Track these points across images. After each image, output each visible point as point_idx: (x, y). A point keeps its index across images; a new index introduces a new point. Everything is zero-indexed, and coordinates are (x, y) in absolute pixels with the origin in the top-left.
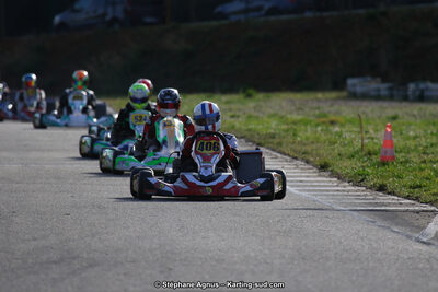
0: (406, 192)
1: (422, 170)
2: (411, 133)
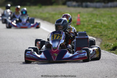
1: (88, 27)
2: (84, 17)
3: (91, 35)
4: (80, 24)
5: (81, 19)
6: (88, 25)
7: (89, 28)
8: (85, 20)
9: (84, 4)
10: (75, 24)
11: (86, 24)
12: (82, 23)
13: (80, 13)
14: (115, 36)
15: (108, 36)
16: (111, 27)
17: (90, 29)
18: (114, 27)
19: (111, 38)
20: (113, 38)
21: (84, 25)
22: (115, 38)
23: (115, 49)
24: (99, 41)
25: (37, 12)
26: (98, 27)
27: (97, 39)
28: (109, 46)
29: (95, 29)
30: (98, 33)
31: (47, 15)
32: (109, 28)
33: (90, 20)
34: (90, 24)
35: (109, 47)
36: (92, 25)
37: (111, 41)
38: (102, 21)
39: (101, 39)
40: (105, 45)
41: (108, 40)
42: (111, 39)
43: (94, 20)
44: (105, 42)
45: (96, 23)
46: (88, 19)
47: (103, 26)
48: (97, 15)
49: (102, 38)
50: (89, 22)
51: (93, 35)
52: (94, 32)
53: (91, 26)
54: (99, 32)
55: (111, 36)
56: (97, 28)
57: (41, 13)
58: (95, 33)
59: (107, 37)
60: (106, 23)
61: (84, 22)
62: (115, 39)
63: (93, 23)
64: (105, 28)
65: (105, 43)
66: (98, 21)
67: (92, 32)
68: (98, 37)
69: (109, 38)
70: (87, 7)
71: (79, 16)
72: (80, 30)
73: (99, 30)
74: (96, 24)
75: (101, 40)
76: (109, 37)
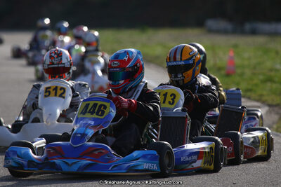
1: (252, 80)
2: (246, 55)
3: (258, 98)
4: (234, 72)
5: (237, 61)
7: (256, 81)
8: (246, 63)
9: (248, 26)
10: (223, 72)
12: (239, 71)
13: (236, 46)
17: (256, 85)
21: (242, 75)
24: (277, 113)
26: (276, 79)
27: (271, 109)
29: (269, 84)
30: (276, 94)
33: (259, 64)
34: (259, 74)
36: (263, 74)
43: (269, 64)
45: (271, 70)
46: (254, 61)
48: (277, 53)
50: (255, 68)
51: (264, 98)
52: (265, 93)
53: (261, 77)
54: (278, 92)
56: (274, 82)
63: (265, 71)
66: (278, 66)
70: (254, 32)
71: (231, 54)
74: (273, 74)
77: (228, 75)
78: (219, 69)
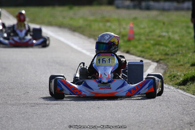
0: (139, 54)
1: (146, 43)
2: (142, 26)
3: (150, 57)
4: (133, 38)
5: (136, 30)
6: (147, 40)
7: (148, 45)
8: (142, 31)
9: (143, 4)
10: (126, 38)
11: (143, 38)
12: (137, 37)
14: (189, 59)
15: (178, 59)
16: (184, 45)
17: (149, 48)
18: (190, 44)
19: (182, 63)
20: (186, 63)
21: (139, 40)
22: (188, 62)
23: (186, 83)
24: (163, 68)
25: (64, 18)
26: (162, 43)
28: (177, 77)
29: (157, 47)
30: (162, 54)
31: (81, 22)
32: (182, 46)
33: (151, 32)
34: (151, 39)
35: (177, 79)
36: (154, 40)
37: (181, 69)
38: (170, 34)
39: (166, 65)
40: (171, 76)
41: (177, 66)
42: (182, 65)
43: (158, 32)
44: (172, 70)
45: (160, 36)
46: (147, 30)
47: (171, 42)
48: (164, 23)
49: (168, 64)
51: (154, 57)
52: (155, 54)
53: (152, 42)
54: (164, 53)
55: (182, 60)
56: (161, 45)
57: (71, 19)
58: (157, 55)
59: (176, 61)
60: (176, 37)
61: (140, 34)
62: (189, 65)
63: (155, 37)
64: (174, 46)
65: (171, 72)
66: (164, 34)
67: (151, 53)
68: (161, 61)
69: (180, 64)
71: (131, 25)
72: (131, 48)
73: (165, 48)
74: (160, 39)
75: (165, 67)
76: (179, 62)
77: (129, 40)
78: (123, 36)
